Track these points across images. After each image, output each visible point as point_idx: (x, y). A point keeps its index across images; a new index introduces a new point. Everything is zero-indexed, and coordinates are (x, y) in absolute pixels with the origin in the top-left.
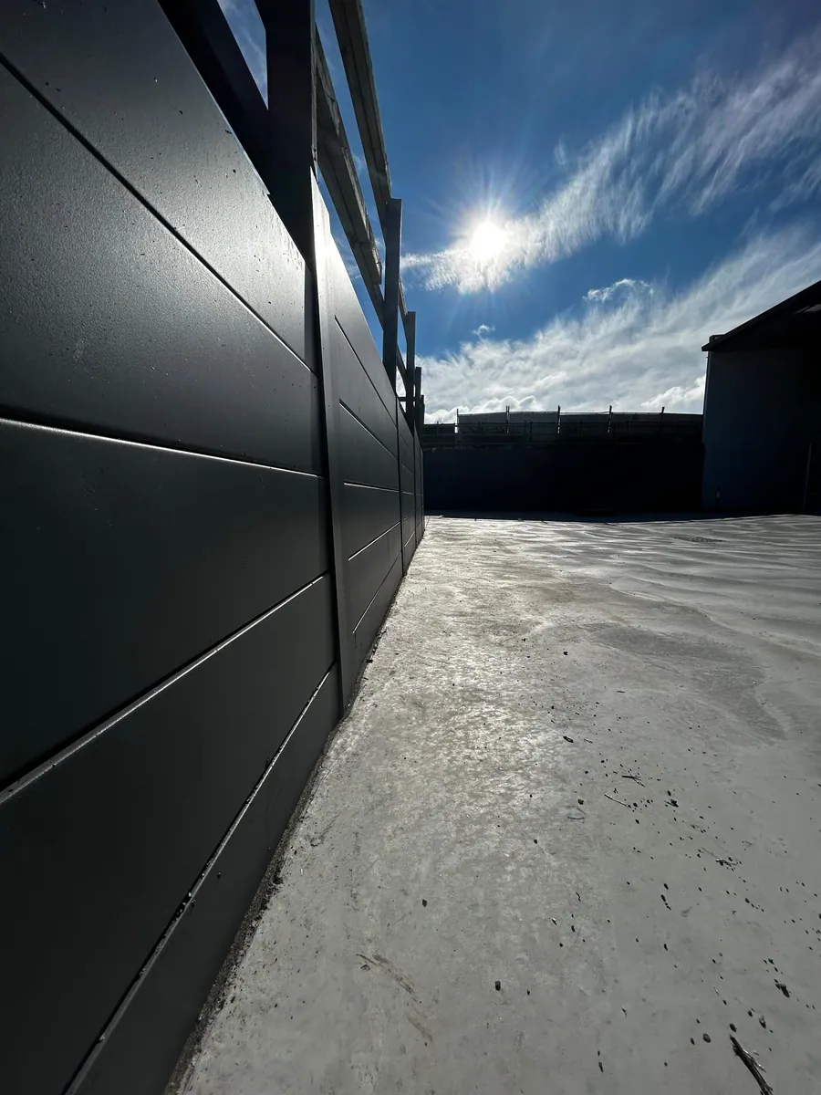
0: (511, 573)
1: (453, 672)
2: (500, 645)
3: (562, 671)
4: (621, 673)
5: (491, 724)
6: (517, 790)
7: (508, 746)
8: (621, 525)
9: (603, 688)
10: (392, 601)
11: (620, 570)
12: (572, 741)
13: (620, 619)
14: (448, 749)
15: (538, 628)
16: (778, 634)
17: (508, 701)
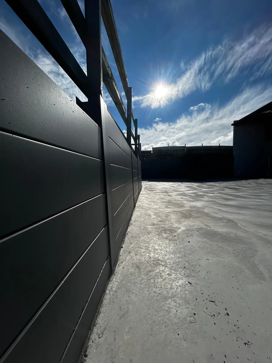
0: (171, 205)
1: (150, 251)
2: (167, 238)
3: (188, 250)
4: (208, 251)
5: (163, 276)
6: (172, 308)
7: (169, 286)
8: (208, 183)
9: (202, 258)
10: (130, 219)
11: (207, 203)
12: (191, 284)
13: (208, 226)
14: (148, 288)
15: (180, 230)
16: (261, 231)
17: (169, 265)
